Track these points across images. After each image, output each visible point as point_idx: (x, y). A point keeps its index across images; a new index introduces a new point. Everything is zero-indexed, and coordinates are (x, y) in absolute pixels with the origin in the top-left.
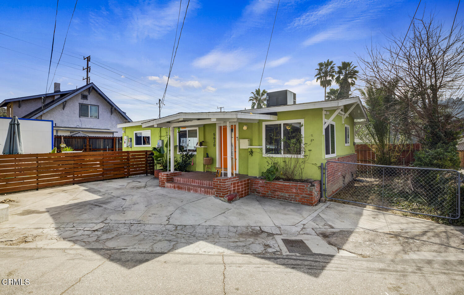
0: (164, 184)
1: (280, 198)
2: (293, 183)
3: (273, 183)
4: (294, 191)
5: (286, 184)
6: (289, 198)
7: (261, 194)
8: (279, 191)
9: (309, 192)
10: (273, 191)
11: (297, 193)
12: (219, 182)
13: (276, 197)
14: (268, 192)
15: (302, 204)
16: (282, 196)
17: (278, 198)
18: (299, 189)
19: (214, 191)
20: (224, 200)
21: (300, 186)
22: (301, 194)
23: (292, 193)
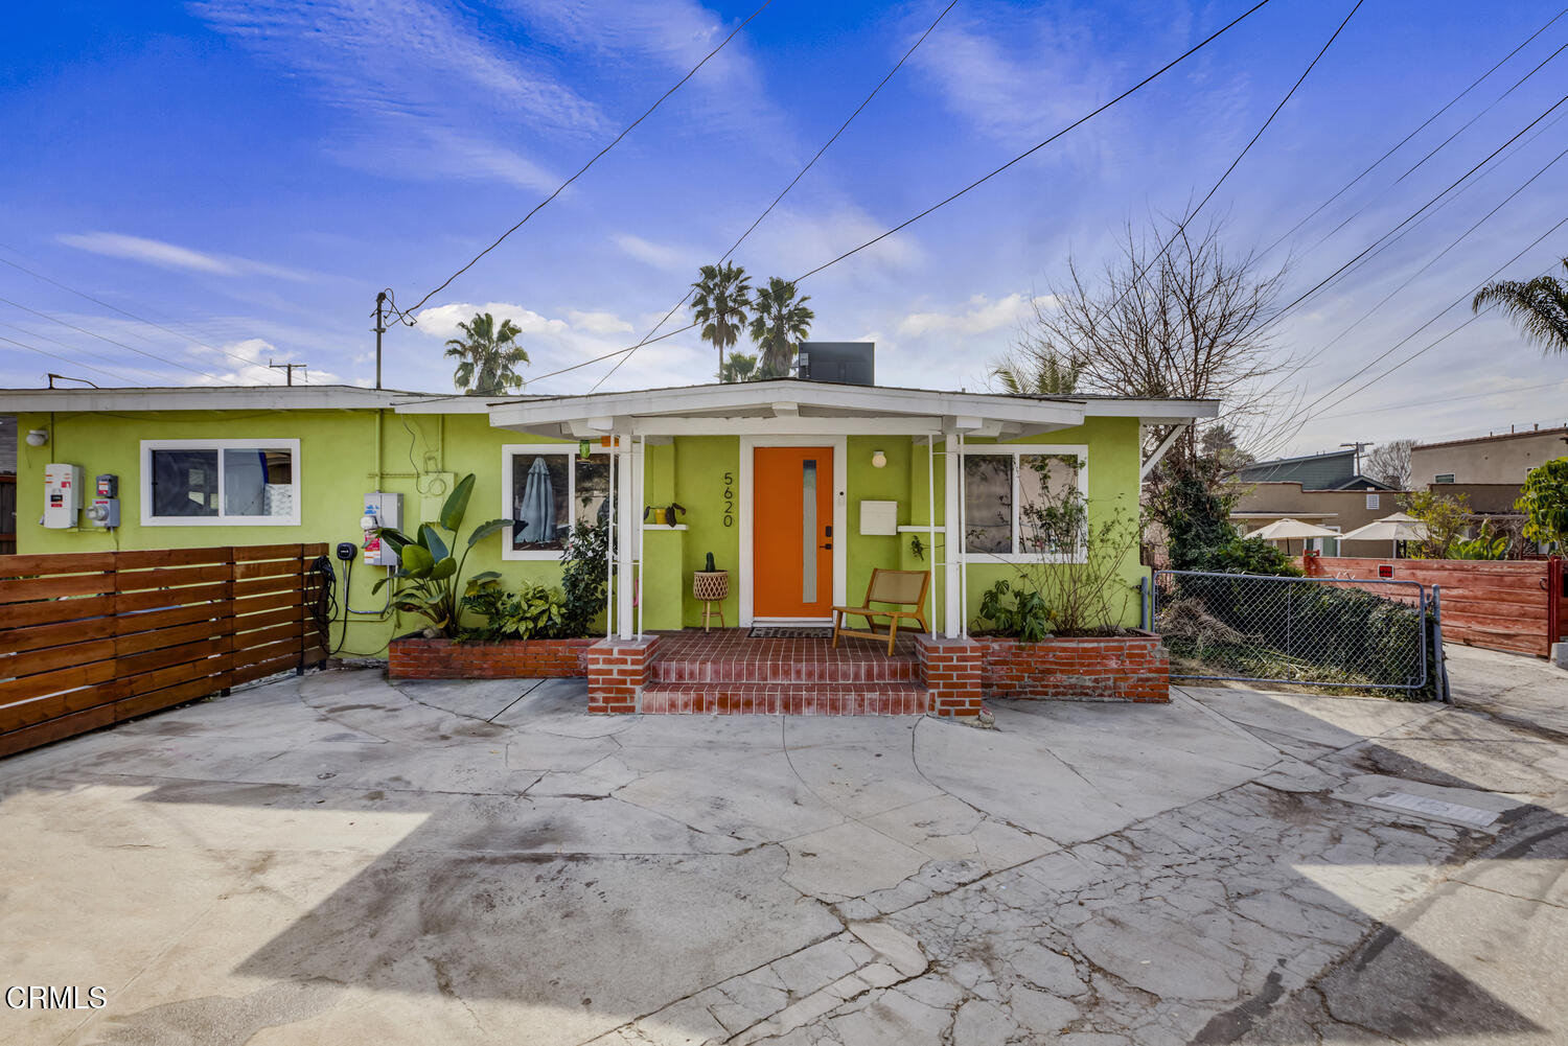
0: (624, 700)
1: (1064, 694)
2: (1108, 641)
3: (1041, 648)
4: (1113, 664)
5: (1086, 645)
6: (1094, 689)
7: (995, 687)
8: (1062, 672)
9: (1158, 665)
10: (1041, 672)
11: (1123, 671)
12: (958, 661)
13: (1051, 691)
14: (1021, 678)
15: (1135, 701)
16: (1072, 686)
17: (1056, 694)
18: (1130, 656)
19: (933, 694)
20: (976, 723)
21: (1131, 647)
22: (1134, 671)
23: (1106, 672)
